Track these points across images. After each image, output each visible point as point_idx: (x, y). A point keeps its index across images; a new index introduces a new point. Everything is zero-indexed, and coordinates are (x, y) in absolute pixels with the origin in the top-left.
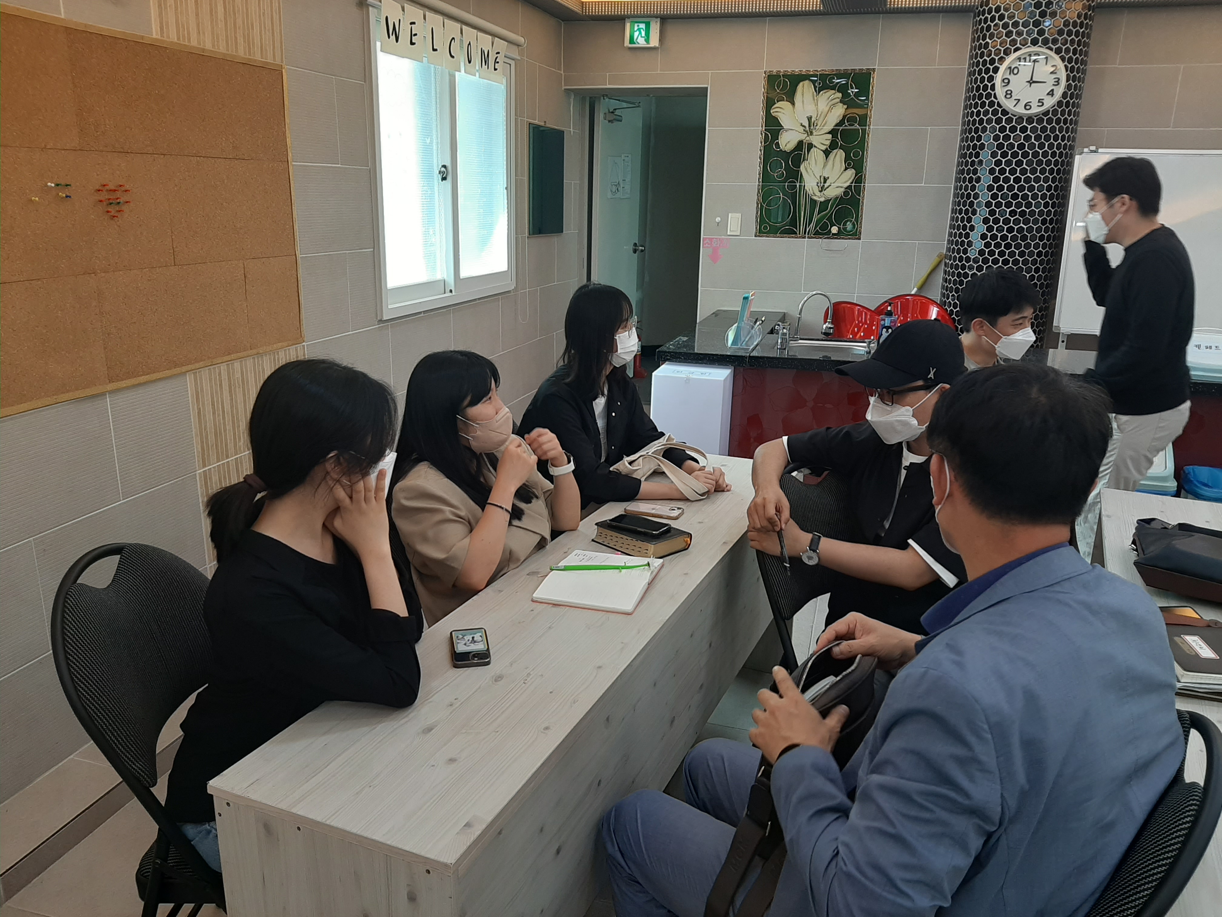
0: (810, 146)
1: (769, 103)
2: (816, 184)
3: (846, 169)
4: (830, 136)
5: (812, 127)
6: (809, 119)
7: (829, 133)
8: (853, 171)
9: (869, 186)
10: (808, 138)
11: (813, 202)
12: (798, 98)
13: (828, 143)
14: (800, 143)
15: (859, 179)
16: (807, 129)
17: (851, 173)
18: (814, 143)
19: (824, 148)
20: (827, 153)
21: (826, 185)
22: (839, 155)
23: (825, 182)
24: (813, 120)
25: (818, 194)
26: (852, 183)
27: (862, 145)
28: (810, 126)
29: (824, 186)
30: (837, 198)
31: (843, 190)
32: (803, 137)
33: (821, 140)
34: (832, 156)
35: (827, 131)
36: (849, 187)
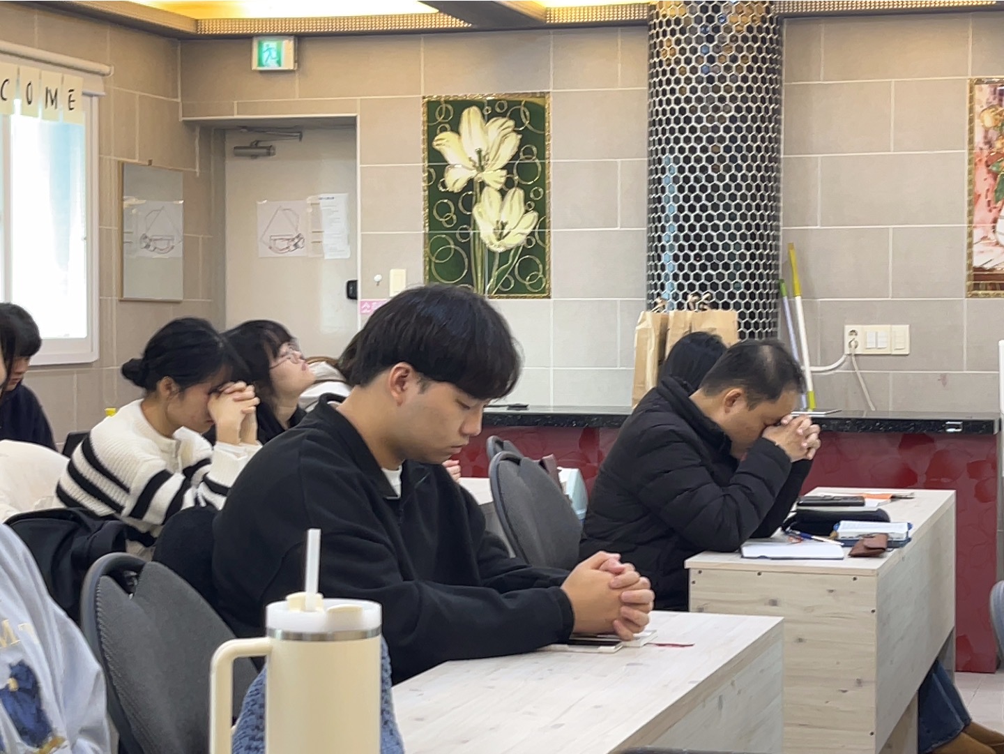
0: (483, 185)
1: (431, 134)
2: (492, 231)
3: (527, 212)
4: (504, 172)
5: (483, 163)
6: (479, 152)
7: (503, 168)
8: (536, 214)
9: (556, 233)
10: (479, 176)
11: (491, 254)
12: (464, 127)
13: (503, 180)
14: (471, 182)
15: (543, 224)
16: (477, 165)
17: (533, 216)
18: (487, 181)
19: (499, 186)
20: (503, 193)
21: (505, 232)
22: (517, 195)
23: (503, 227)
24: (483, 153)
25: (498, 243)
26: (534, 228)
27: (542, 182)
28: (480, 161)
29: (502, 233)
30: (518, 248)
31: (524, 237)
32: (473, 173)
33: (494, 176)
34: (508, 197)
35: (501, 166)
36: (532, 234)
